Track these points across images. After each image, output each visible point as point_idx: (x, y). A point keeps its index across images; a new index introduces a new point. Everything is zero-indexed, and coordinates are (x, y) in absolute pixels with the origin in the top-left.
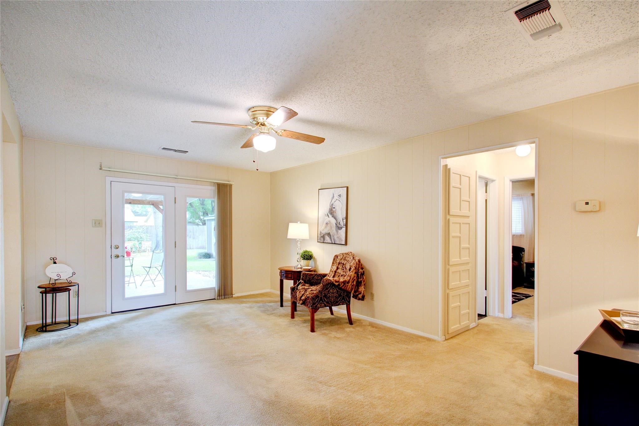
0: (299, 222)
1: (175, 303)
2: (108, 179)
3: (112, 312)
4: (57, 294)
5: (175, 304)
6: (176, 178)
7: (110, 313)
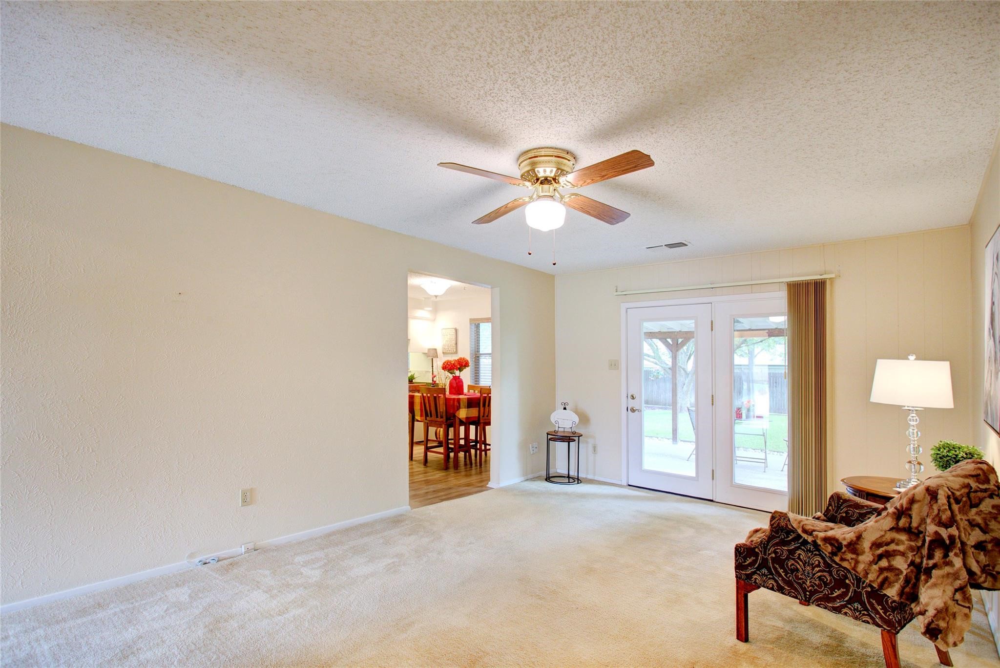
0: (912, 357)
1: (712, 499)
2: (624, 306)
3: (629, 484)
4: (571, 443)
5: (712, 501)
6: (713, 289)
7: (626, 484)
